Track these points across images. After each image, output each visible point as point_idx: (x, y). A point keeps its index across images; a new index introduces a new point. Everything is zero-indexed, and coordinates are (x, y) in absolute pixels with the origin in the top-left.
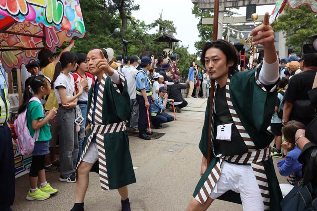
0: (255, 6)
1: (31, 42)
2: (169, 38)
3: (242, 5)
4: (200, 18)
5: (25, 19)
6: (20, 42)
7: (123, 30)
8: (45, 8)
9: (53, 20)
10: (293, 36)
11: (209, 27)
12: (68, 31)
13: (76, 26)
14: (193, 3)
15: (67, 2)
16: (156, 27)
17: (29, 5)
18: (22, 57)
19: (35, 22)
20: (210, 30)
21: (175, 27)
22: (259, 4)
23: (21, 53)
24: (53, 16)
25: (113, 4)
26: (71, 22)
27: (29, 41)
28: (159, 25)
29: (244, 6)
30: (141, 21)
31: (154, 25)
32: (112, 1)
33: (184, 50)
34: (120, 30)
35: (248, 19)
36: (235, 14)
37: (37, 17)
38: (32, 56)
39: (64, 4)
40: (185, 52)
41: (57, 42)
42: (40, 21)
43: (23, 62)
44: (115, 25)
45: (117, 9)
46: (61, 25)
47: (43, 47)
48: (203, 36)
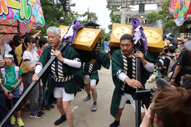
0: (144, 4)
1: (10, 29)
2: (94, 24)
3: (136, 4)
4: (111, 10)
5: (6, 17)
6: (3, 29)
7: (66, 18)
8: (20, 10)
9: (24, 17)
10: (167, 23)
11: (117, 16)
12: (34, 23)
13: (39, 20)
14: (107, 2)
15: (33, 5)
16: (85, 16)
17: (9, 8)
18: (4, 39)
19: (13, 19)
20: (117, 18)
21: (97, 17)
22: (147, 3)
23: (3, 36)
24: (24, 15)
25: (59, 2)
26: (36, 18)
27: (8, 29)
28: (87, 15)
29: (137, 4)
30: (75, 12)
31: (84, 16)
32: (58, 1)
33: (103, 31)
34: (63, 19)
35: (140, 12)
36: (132, 8)
37: (14, 15)
38: (10, 38)
39: (31, 7)
40: (103, 32)
41: (26, 29)
42: (16, 18)
43: (5, 42)
44: (60, 15)
45: (61, 5)
46: (29, 20)
47: (18, 32)
48: (113, 21)
